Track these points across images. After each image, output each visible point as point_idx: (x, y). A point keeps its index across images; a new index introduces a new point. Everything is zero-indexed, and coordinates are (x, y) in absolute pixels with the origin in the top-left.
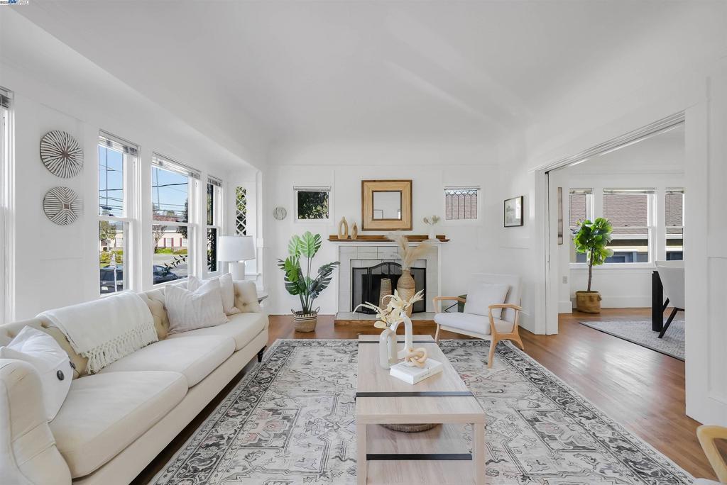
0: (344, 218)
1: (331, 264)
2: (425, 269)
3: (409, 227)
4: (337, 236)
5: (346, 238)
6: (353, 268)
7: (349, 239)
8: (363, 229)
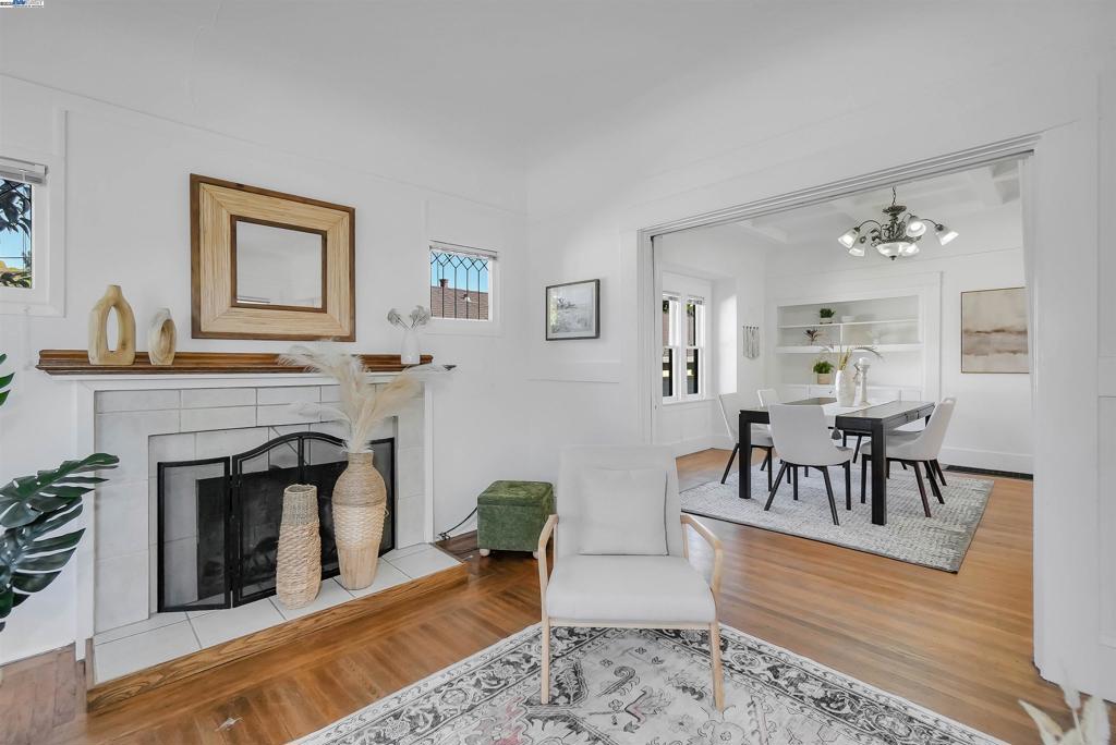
0: (118, 288)
1: (69, 467)
2: (392, 441)
3: (346, 332)
4: (83, 356)
5: (127, 359)
6: (161, 466)
7: (141, 364)
8: (197, 332)
